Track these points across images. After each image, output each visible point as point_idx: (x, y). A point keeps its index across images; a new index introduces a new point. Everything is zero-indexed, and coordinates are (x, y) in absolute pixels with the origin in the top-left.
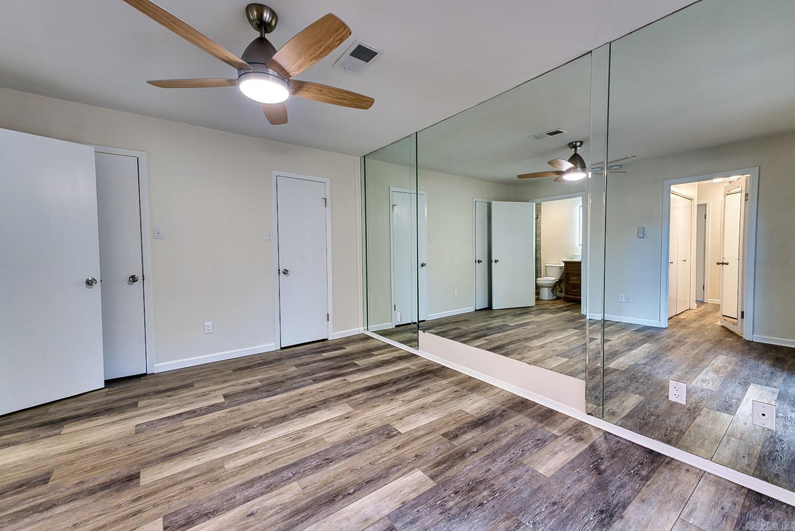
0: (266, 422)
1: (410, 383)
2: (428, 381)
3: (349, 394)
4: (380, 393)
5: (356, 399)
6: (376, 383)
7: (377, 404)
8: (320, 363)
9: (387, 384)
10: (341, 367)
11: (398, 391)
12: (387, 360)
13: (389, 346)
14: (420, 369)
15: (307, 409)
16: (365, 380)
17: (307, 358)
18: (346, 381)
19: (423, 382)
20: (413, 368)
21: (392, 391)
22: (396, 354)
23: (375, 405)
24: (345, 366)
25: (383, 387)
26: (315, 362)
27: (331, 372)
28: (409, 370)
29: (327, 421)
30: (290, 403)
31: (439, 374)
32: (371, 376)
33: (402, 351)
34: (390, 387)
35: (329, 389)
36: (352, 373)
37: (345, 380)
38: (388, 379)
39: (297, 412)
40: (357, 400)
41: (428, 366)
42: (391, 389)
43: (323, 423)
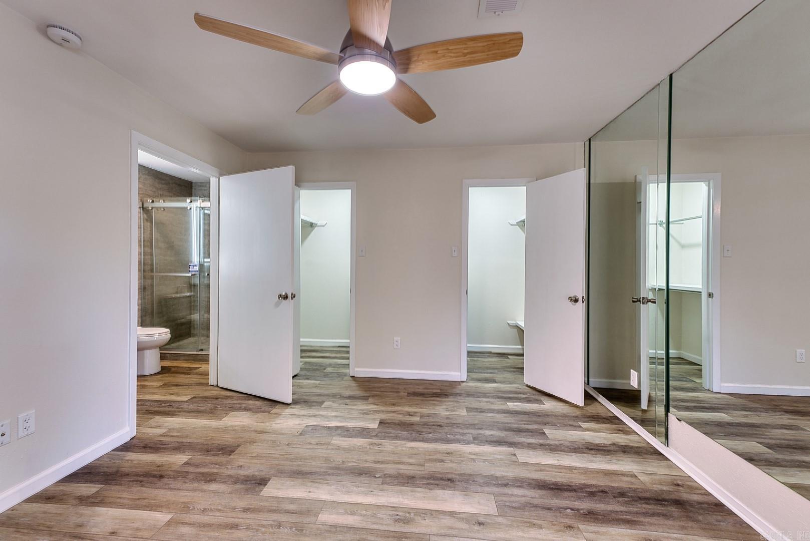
0: (390, 476)
1: (622, 509)
2: (666, 522)
3: (506, 482)
4: (556, 502)
5: (512, 495)
6: (559, 480)
7: (539, 522)
8: (500, 415)
9: (575, 491)
10: (520, 431)
11: (591, 516)
12: (598, 445)
13: (614, 420)
14: (656, 487)
15: (442, 479)
16: (542, 468)
17: (487, 402)
18: (514, 457)
19: (653, 520)
20: (643, 478)
21: (578, 510)
22: (621, 439)
23: (535, 521)
24: (528, 431)
25: (566, 494)
26: (492, 411)
27: (502, 434)
28: (633, 480)
29: (452, 514)
30: (430, 460)
31: (700, 518)
32: (556, 463)
33: (635, 438)
34: (579, 498)
35: (485, 461)
36: (531, 447)
37: (514, 455)
38: (583, 482)
39: (428, 479)
40: (513, 499)
41: (681, 488)
42: (577, 504)
43: (444, 513)
